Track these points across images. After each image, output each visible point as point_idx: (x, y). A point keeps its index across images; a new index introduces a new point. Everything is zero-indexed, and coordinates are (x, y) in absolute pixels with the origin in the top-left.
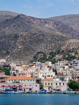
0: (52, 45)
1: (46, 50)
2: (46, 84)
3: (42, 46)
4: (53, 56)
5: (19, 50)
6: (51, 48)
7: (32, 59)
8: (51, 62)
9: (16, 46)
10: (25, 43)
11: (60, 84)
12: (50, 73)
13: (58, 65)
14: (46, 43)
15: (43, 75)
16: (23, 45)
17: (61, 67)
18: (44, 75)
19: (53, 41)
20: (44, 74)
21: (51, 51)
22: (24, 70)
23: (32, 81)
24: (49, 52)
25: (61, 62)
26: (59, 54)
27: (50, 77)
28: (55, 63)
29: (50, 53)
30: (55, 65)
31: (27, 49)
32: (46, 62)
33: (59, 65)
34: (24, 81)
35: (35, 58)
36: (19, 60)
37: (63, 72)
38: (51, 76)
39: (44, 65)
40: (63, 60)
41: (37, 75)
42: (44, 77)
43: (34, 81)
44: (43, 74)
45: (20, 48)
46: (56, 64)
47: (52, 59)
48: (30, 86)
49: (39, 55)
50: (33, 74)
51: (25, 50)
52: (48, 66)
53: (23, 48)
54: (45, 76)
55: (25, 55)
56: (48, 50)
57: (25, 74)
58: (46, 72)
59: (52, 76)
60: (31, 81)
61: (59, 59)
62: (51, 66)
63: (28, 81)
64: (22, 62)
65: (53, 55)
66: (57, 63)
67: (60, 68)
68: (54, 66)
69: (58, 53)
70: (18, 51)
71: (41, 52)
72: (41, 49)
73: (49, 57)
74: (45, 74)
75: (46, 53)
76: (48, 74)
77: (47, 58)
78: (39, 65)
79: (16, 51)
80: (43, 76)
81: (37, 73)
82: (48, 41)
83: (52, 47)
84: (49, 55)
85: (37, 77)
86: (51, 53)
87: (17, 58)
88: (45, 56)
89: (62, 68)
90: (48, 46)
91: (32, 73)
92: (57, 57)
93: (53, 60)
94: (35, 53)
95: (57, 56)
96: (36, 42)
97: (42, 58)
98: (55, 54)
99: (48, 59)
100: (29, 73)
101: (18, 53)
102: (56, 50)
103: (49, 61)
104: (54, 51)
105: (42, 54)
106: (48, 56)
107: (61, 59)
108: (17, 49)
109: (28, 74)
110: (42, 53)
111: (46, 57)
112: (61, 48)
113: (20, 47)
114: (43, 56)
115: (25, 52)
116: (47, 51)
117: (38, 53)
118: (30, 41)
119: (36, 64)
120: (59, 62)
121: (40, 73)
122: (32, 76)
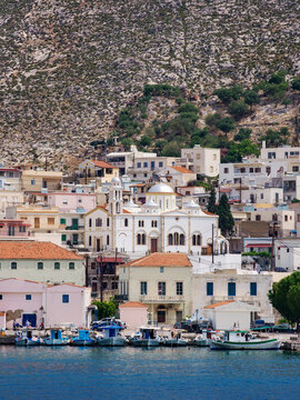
0: (235, 45)
1: (196, 72)
2: (144, 286)
3: (171, 52)
4: (240, 114)
5: (33, 72)
6: (229, 64)
7: (107, 130)
8: (218, 152)
9: (16, 48)
10: (70, 30)
11: (232, 289)
12: (183, 223)
13: (258, 170)
14: (200, 31)
15: (139, 230)
16: (61, 42)
17: (276, 183)
18: (148, 230)
19: (248, 19)
20: (148, 223)
21: (227, 81)
22: (33, 200)
23: (64, 265)
24: (218, 87)
25: (280, 151)
26: (276, 101)
27: (182, 243)
28: (240, 160)
29: (221, 94)
30: (243, 170)
31: (80, 68)
32: (189, 151)
33: (263, 170)
34: (14, 266)
35: (125, 125)
36: (28, 136)
37: (275, 217)
38: (188, 241)
39: (173, 171)
40: (296, 139)
41: (101, 233)
42: (146, 247)
43: (72, 266)
44: (141, 224)
45: (41, 64)
46: (248, 161)
47: (226, 129)
48: (29, 297)
49: (151, 106)
50: (80, 223)
51: (69, 73)
52: (200, 178)
53: (55, 63)
54: (154, 241)
55: (64, 108)
56: (212, 74)
57: (23, 228)
58: (159, 212)
59: (197, 240)
60: (57, 266)
61: (270, 132)
62: (215, 175)
63: (40, 266)
64: (47, 147)
65: (235, 104)
66: (258, 155)
67: (267, 186)
68: (232, 175)
69: (270, 92)
70: (26, 81)
71: (163, 90)
72: (169, 68)
73: (209, 121)
74: (154, 224)
75: (197, 94)
76: (170, 227)
77: (202, 124)
78: (143, 169)
79: (15, 83)
80: (141, 239)
81: (104, 222)
82: (215, 15)
83: (236, 58)
84: (214, 105)
85: (104, 242)
86: (225, 97)
87: (16, 123)
88: (187, 111)
89: (280, 192)
90: (209, 52)
91: (75, 221)
92: (264, 117)
93: (237, 138)
94: (128, 96)
95: (262, 112)
96: (141, 24)
97: (165, 127)
98: (252, 100)
99: (202, 135)
100: (51, 220)
101: (24, 93)
102: (258, 76)
103: (204, 145)
104: (249, 81)
105: (171, 103)
106: (208, 112)
107: (284, 131)
108: (23, 65)
109: (50, 227)
110: (168, 95)
111: (195, 121)
112: (291, 64)
113: (39, 56)
114: (172, 115)
115: (66, 85)
116: (205, 85)
117: (149, 91)
118: (104, 17)
119: (128, 164)
120: (265, 151)
121: (119, 223)
122: (75, 236)
